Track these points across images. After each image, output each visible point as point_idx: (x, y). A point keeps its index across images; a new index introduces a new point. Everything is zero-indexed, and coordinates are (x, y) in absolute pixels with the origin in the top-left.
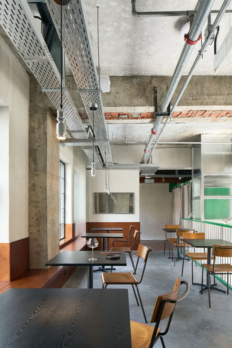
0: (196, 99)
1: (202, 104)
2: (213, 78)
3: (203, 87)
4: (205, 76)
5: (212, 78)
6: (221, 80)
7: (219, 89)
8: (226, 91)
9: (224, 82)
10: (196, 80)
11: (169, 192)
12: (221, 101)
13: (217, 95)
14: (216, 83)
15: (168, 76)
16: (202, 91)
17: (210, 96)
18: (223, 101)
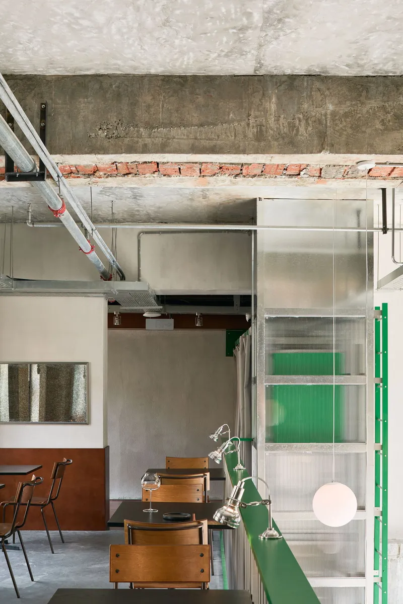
0: (117, 137)
1: (131, 150)
2: (163, 80)
3: (134, 104)
4: (142, 77)
5: (160, 82)
6: (183, 85)
7: (177, 111)
8: (194, 116)
9: (192, 93)
10: (118, 87)
11: (227, 355)
12: (182, 141)
13: (171, 125)
14: (170, 94)
15: (44, 76)
16: (133, 115)
17: (154, 128)
18: (186, 142)
